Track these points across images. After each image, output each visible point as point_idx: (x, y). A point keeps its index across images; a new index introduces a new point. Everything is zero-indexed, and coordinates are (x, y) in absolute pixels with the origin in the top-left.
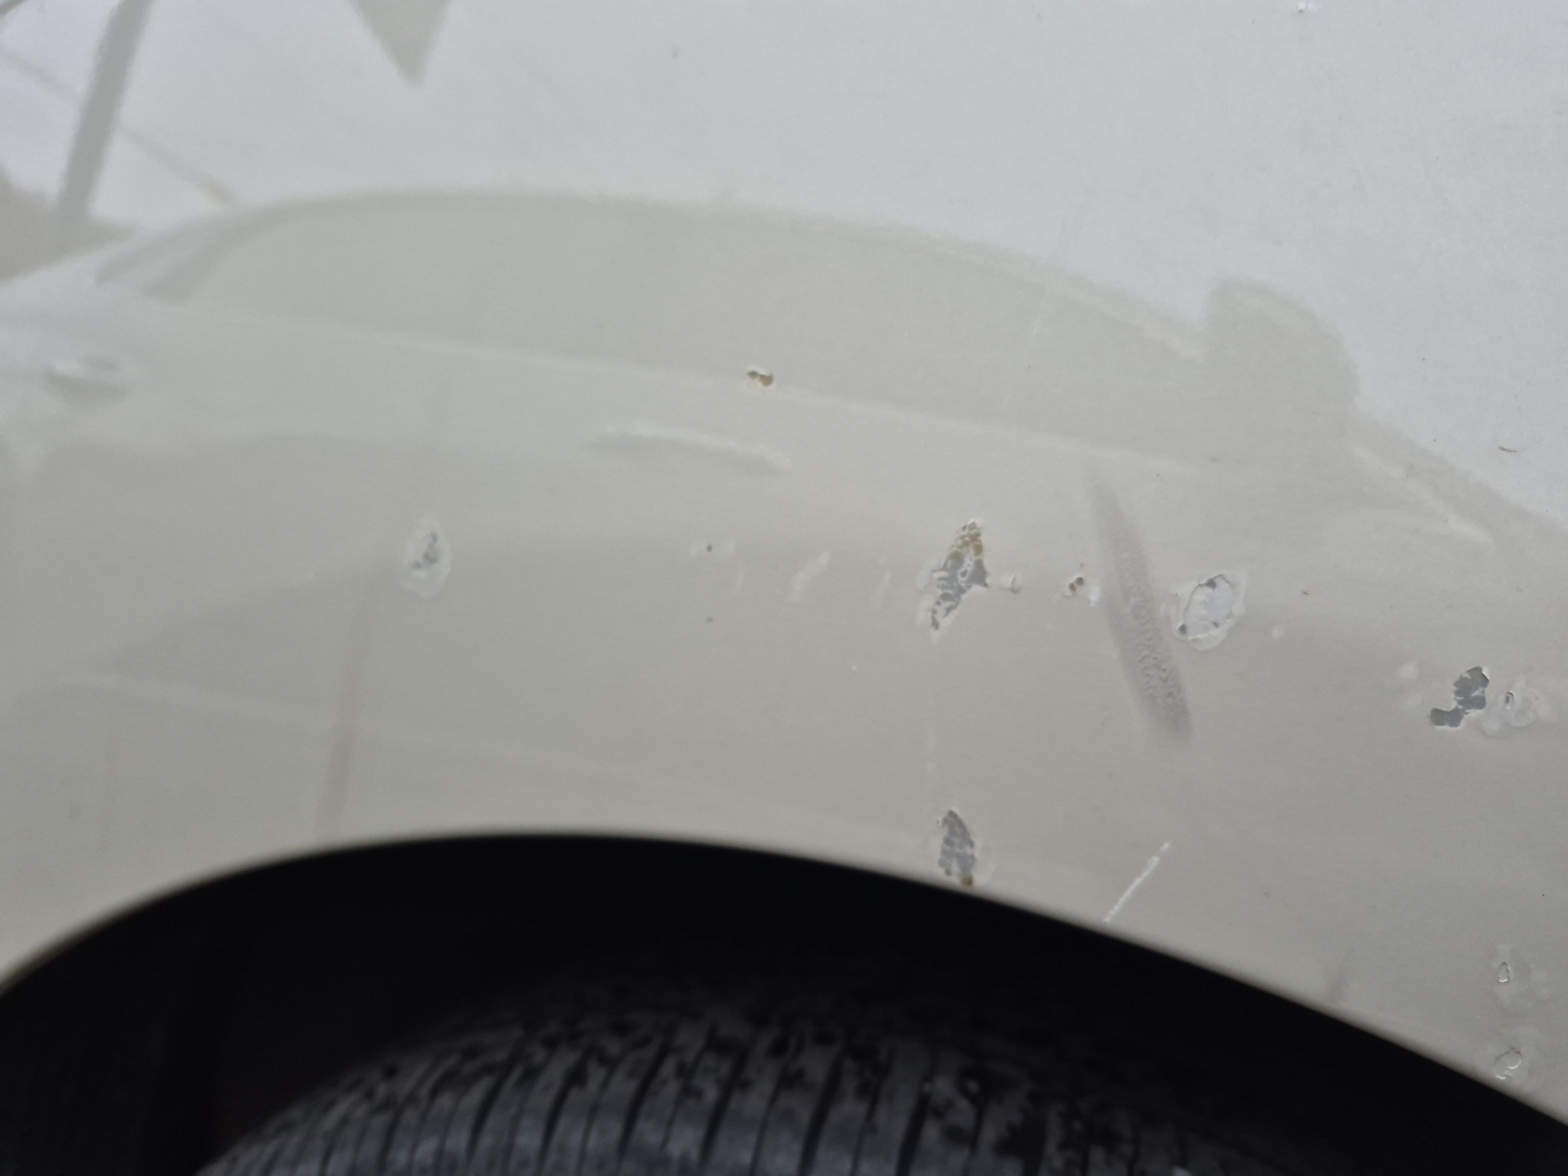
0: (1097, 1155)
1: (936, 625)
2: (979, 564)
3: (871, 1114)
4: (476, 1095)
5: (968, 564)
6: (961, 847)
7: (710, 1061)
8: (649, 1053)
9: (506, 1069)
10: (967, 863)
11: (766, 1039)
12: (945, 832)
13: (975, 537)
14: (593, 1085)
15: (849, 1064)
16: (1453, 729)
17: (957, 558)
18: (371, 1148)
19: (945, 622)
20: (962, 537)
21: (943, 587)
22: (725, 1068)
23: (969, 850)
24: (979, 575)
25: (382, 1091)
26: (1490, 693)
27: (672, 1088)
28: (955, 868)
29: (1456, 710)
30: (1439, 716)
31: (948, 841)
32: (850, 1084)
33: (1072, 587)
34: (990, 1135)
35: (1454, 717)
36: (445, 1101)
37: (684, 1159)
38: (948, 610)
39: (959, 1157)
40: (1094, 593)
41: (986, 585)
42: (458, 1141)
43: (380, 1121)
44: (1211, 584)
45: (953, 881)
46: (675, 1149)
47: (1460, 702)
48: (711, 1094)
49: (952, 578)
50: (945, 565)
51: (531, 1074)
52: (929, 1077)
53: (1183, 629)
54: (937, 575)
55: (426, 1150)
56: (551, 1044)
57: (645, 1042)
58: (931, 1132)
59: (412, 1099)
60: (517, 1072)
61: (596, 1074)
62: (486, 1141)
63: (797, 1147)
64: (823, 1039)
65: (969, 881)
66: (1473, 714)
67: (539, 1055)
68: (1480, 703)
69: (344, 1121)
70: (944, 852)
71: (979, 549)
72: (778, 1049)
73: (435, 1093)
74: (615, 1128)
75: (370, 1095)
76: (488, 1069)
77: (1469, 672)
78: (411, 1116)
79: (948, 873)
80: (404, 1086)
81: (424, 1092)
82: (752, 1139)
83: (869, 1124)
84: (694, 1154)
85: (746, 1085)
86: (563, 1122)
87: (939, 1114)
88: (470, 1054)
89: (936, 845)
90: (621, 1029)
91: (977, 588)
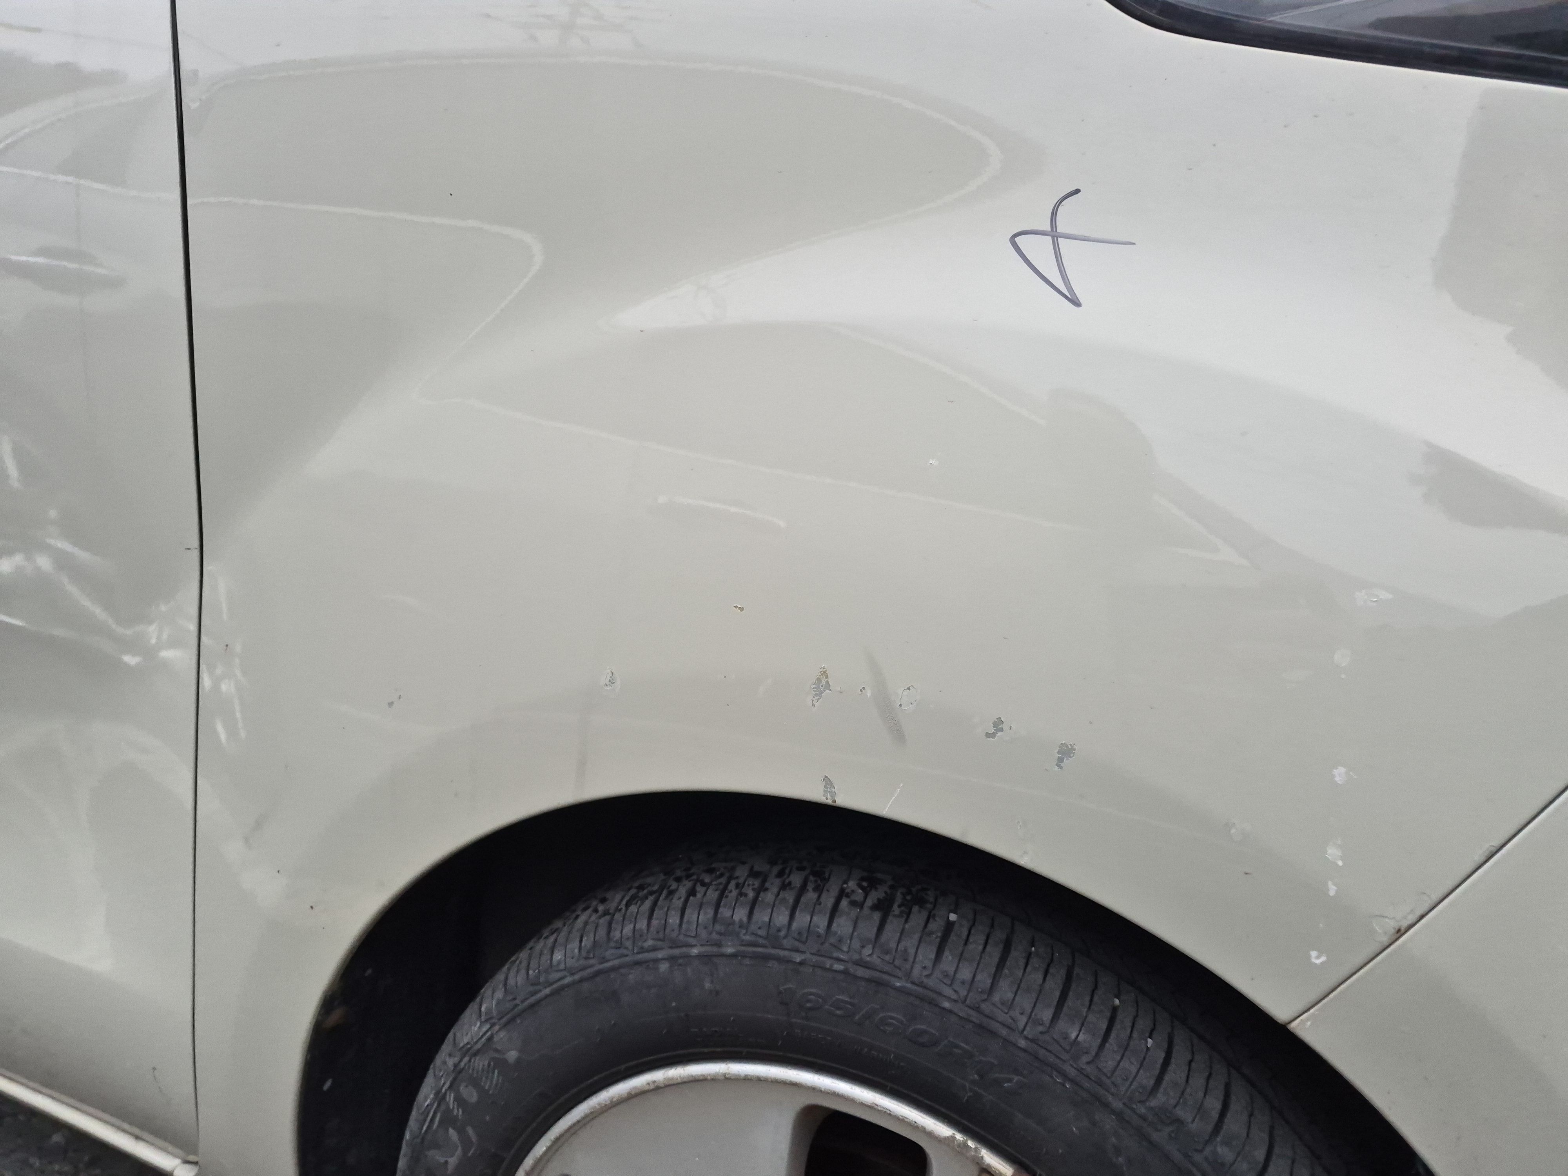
0: (915, 909)
1: (814, 705)
2: (827, 682)
3: (819, 897)
4: (648, 904)
5: (824, 682)
6: (830, 788)
7: (750, 881)
8: (723, 880)
9: (660, 892)
10: (833, 794)
11: (776, 870)
12: (824, 784)
13: (825, 672)
14: (699, 896)
15: (811, 878)
16: (993, 739)
17: (819, 680)
18: (602, 932)
19: (817, 704)
20: (821, 672)
21: (815, 691)
22: (757, 883)
23: (833, 790)
24: (828, 686)
25: (601, 908)
26: (1005, 727)
27: (734, 893)
28: (829, 797)
29: (994, 732)
30: (988, 735)
31: (825, 787)
32: (810, 887)
33: (861, 691)
34: (869, 903)
35: (993, 735)
36: (633, 908)
37: (741, 921)
38: (818, 700)
39: (855, 911)
40: (869, 693)
41: (830, 690)
42: (642, 924)
43: (603, 921)
44: (909, 689)
45: (829, 801)
46: (736, 918)
47: (995, 730)
48: (751, 895)
49: (818, 688)
50: (815, 682)
51: (671, 893)
52: (846, 882)
53: (900, 705)
54: (812, 687)
55: (628, 929)
56: (678, 880)
57: (722, 875)
58: (844, 903)
59: (618, 910)
60: (665, 893)
61: (700, 889)
62: (655, 922)
63: (787, 913)
64: (801, 869)
65: (834, 801)
66: (999, 734)
67: (674, 885)
68: (1002, 730)
69: (586, 923)
70: (824, 791)
71: (827, 677)
72: (780, 874)
73: (628, 905)
74: (711, 912)
75: (596, 911)
76: (651, 893)
77: (997, 719)
78: (618, 917)
79: (827, 799)
80: (612, 906)
81: (623, 906)
82: (769, 911)
83: (818, 902)
84: (745, 919)
85: (766, 889)
86: (688, 911)
87: (848, 896)
88: (641, 888)
89: (821, 788)
90: (710, 871)
91: (827, 691)
